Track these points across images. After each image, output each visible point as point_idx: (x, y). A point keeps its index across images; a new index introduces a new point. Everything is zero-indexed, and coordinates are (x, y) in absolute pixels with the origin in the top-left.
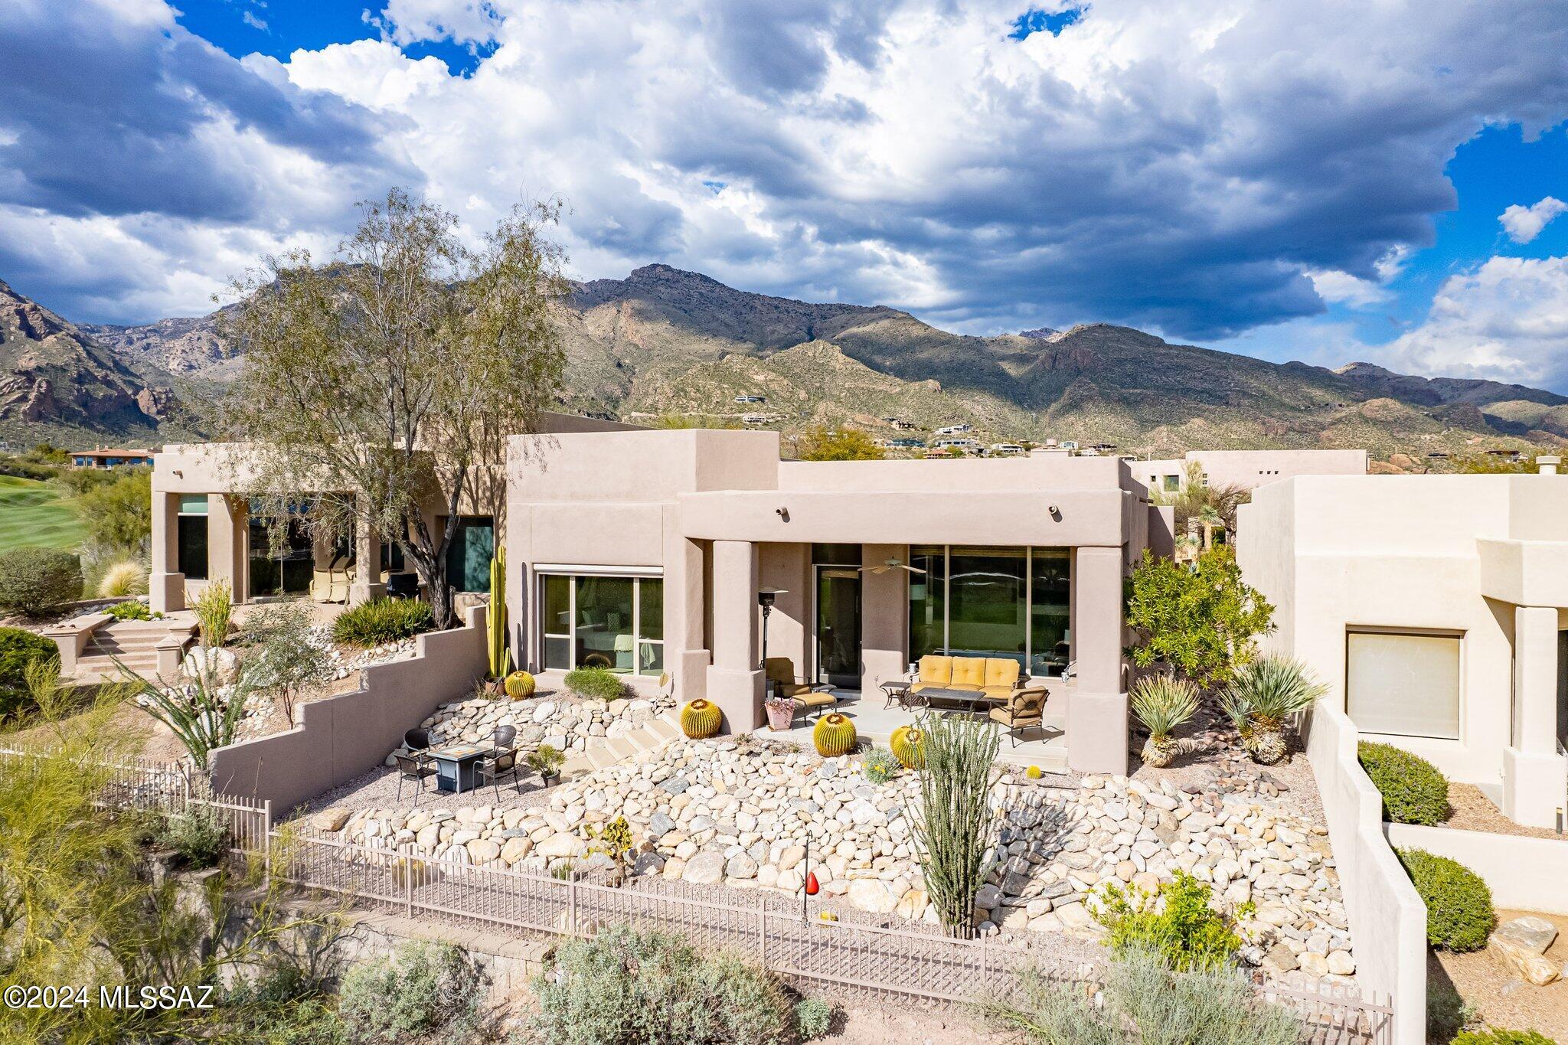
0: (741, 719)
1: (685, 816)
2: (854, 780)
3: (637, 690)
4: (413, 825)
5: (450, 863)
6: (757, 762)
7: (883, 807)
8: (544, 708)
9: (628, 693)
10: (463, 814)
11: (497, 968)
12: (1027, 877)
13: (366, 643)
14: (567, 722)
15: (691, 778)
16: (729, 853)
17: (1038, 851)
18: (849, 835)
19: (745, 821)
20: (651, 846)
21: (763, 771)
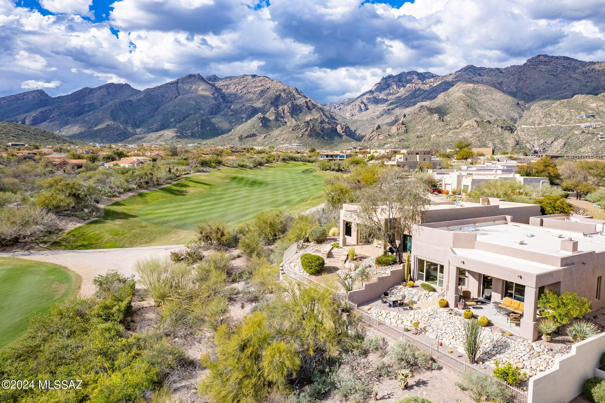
0: (452, 305)
1: (433, 324)
3: (437, 290)
4: (382, 313)
5: (387, 322)
6: (451, 316)
8: (415, 290)
9: (434, 290)
10: (391, 312)
11: (389, 343)
13: (382, 266)
14: (419, 295)
15: (437, 316)
16: (439, 333)
17: (499, 351)
19: (444, 328)
20: (424, 328)
21: (451, 318)
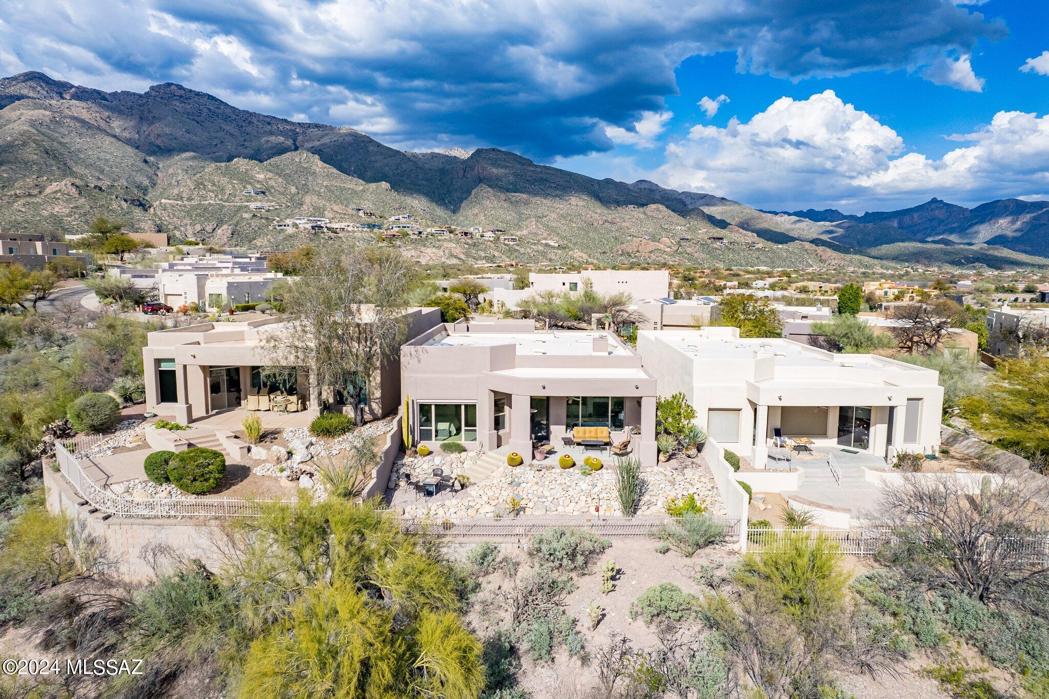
0: (527, 457)
1: (525, 494)
2: (578, 476)
3: (467, 448)
5: (456, 519)
7: (590, 484)
8: (437, 459)
9: (464, 449)
11: (502, 547)
12: (639, 500)
13: (333, 437)
14: (448, 464)
15: (520, 481)
16: (546, 504)
17: (641, 492)
18: (582, 494)
21: (545, 476)
